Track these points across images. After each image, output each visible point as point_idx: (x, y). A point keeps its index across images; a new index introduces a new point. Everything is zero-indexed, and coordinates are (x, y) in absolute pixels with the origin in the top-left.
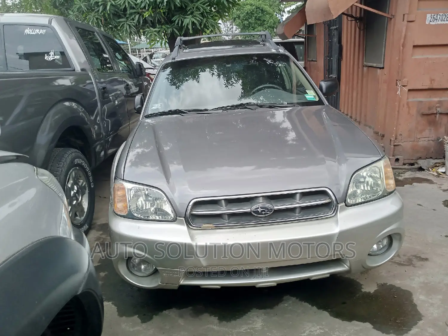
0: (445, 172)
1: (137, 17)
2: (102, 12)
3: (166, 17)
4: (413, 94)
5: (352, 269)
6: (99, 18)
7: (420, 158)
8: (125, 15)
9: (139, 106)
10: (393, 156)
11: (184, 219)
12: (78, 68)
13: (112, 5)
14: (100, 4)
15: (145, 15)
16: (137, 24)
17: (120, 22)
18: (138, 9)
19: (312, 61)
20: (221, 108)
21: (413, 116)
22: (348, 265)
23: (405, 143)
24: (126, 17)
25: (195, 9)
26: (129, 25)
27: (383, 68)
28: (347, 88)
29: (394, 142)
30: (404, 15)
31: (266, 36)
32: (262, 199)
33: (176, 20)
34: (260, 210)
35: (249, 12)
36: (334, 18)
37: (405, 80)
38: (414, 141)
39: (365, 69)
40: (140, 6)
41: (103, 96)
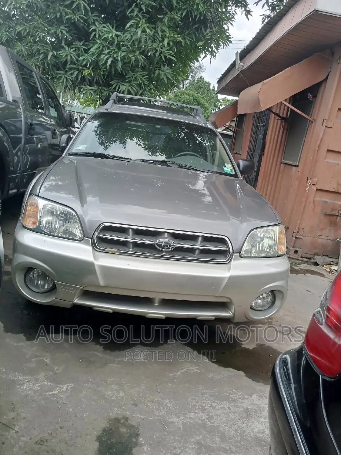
0: (337, 270)
1: (76, 72)
2: (41, 60)
3: (105, 79)
4: (320, 193)
5: (236, 316)
6: (38, 65)
7: (317, 254)
8: (64, 69)
9: (64, 145)
10: (293, 247)
11: (90, 240)
12: (10, 99)
13: (53, 55)
14: (41, 51)
15: (85, 73)
16: (75, 79)
17: (58, 74)
18: (78, 65)
19: (237, 153)
20: (143, 160)
21: (317, 213)
22: (233, 311)
23: (305, 237)
24: (65, 70)
25: (133, 78)
26: (66, 78)
27: (297, 166)
28: (264, 182)
29: (296, 235)
30: (324, 120)
31: (197, 111)
32: (167, 235)
33: (114, 84)
34: (163, 244)
35: (186, 101)
36: (262, 110)
37: (315, 180)
38: (314, 237)
39: (282, 165)
40: (82, 63)
41: (29, 131)
